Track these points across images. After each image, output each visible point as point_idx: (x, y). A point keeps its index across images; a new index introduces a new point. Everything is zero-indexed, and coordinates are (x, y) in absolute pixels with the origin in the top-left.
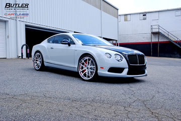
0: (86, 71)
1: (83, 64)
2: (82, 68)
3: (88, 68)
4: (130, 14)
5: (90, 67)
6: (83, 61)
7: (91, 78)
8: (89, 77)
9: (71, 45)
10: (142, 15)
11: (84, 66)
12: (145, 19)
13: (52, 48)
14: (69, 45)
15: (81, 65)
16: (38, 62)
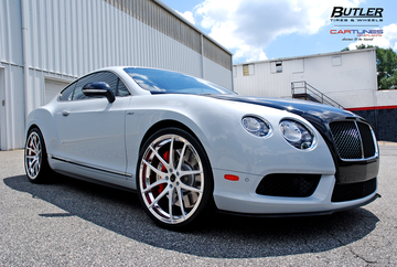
1: (155, 162)
2: (153, 177)
3: (173, 178)
4: (253, 64)
5: (182, 173)
6: (155, 153)
7: (185, 217)
9: (117, 98)
10: (275, 64)
11: (158, 172)
12: (280, 71)
13: (66, 115)
14: (111, 100)
15: (150, 167)
16: (36, 158)
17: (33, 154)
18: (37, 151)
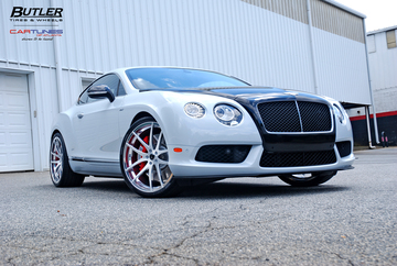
0: (148, 166)
1: (137, 145)
2: (135, 157)
3: (152, 157)
5: (160, 152)
6: (137, 136)
7: (162, 186)
8: (156, 184)
9: (116, 98)
11: (139, 152)
13: (80, 117)
14: (112, 100)
15: (132, 148)
16: (60, 163)
17: (58, 159)
18: (61, 155)
